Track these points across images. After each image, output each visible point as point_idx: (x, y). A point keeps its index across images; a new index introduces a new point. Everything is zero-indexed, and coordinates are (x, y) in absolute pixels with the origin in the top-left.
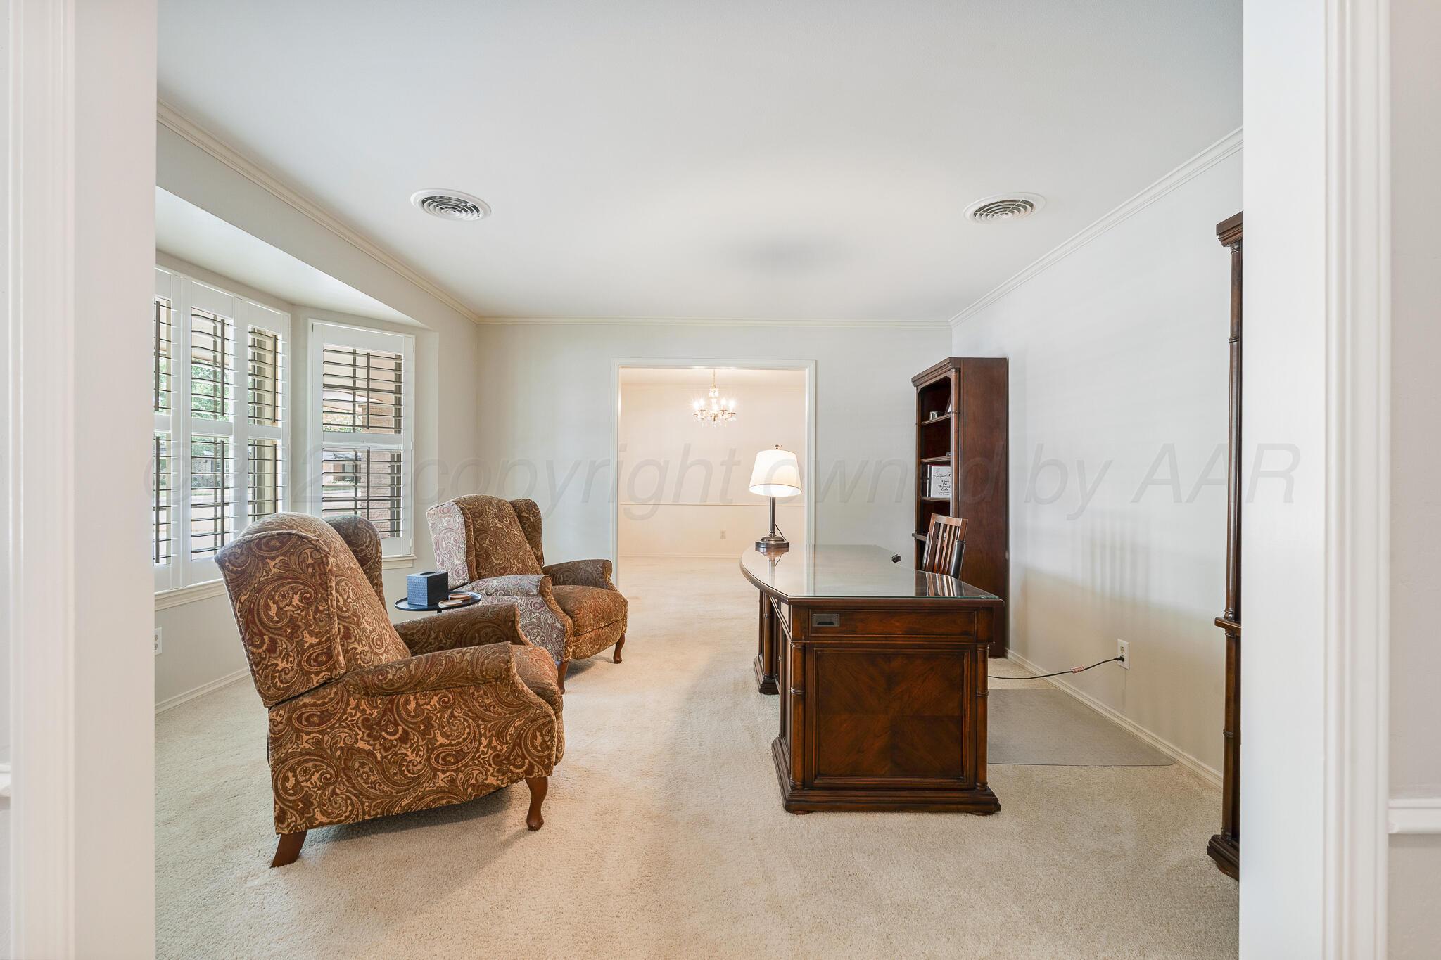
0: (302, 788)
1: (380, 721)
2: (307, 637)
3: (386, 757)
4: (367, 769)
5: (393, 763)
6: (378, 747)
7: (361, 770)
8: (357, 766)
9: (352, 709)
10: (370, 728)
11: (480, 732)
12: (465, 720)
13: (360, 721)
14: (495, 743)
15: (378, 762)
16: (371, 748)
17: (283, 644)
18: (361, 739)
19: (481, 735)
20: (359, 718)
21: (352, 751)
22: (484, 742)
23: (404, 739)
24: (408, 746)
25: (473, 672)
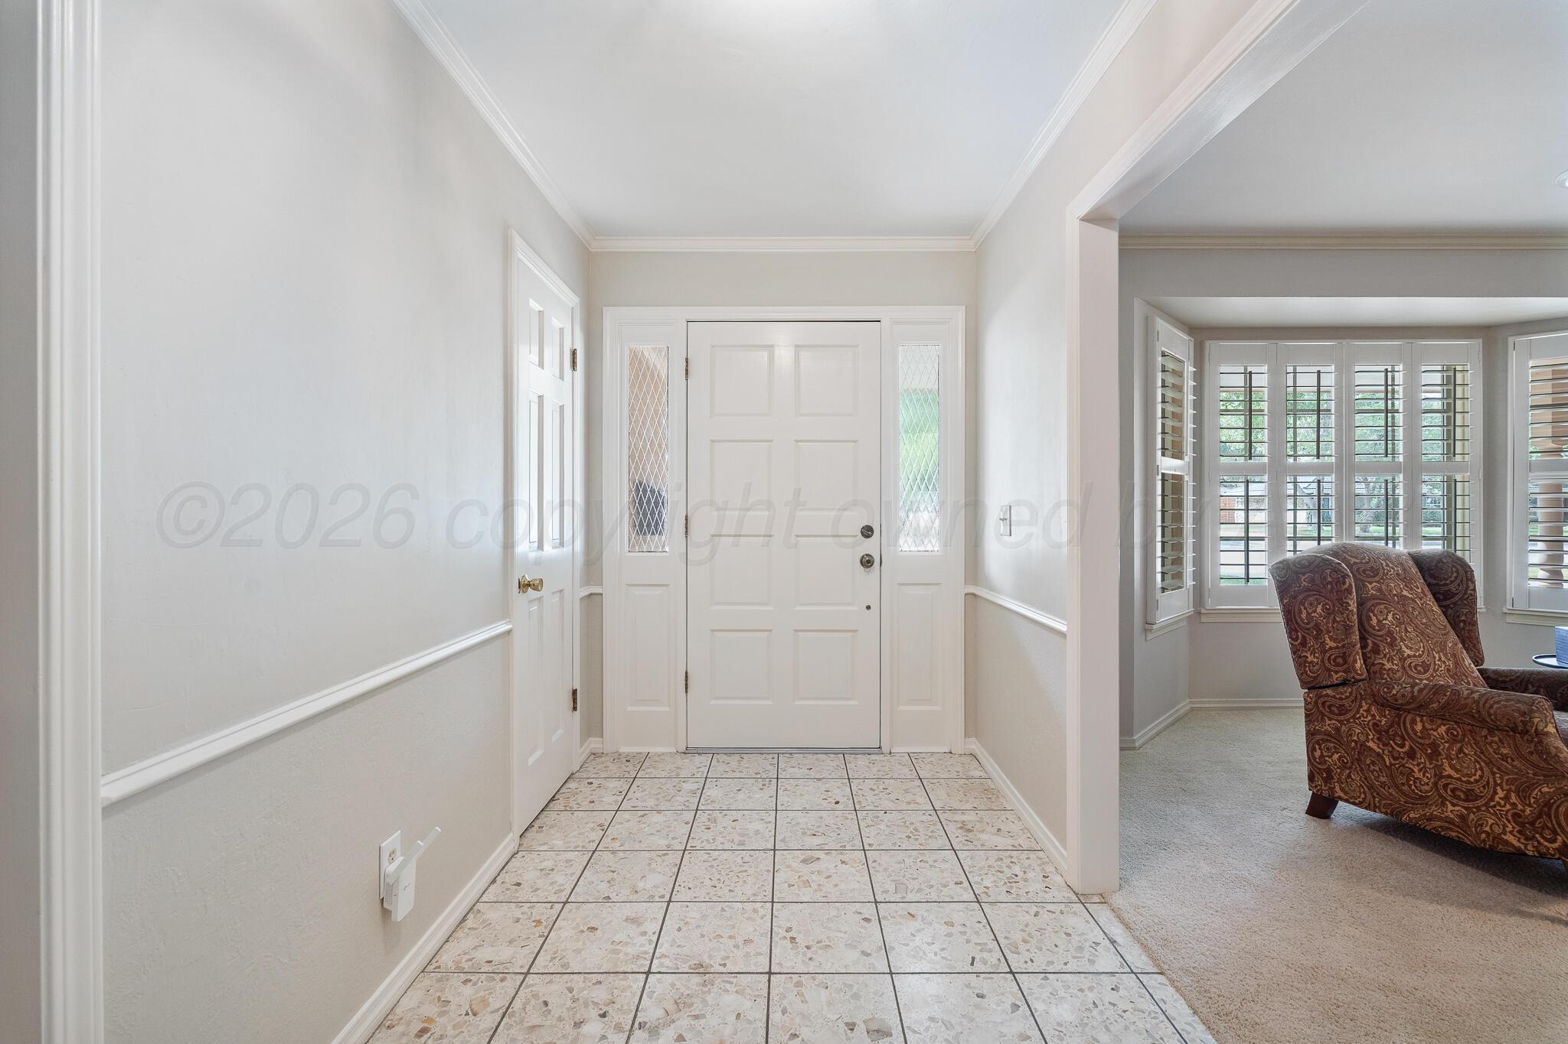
0: (1326, 761)
1: (1388, 730)
2: (1328, 640)
3: (1394, 765)
4: (1377, 768)
5: (1401, 773)
6: (1386, 752)
7: (1372, 767)
8: (1368, 762)
9: (1365, 711)
10: (1379, 732)
11: (1495, 781)
12: (1476, 761)
13: (1370, 724)
14: (1513, 798)
15: (1387, 766)
16: (1381, 751)
17: (1311, 642)
18: (1372, 740)
19: (1496, 784)
20: (1370, 721)
21: (1364, 748)
22: (1501, 794)
23: (1411, 754)
24: (1415, 763)
25: (1479, 712)
